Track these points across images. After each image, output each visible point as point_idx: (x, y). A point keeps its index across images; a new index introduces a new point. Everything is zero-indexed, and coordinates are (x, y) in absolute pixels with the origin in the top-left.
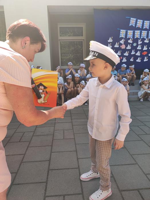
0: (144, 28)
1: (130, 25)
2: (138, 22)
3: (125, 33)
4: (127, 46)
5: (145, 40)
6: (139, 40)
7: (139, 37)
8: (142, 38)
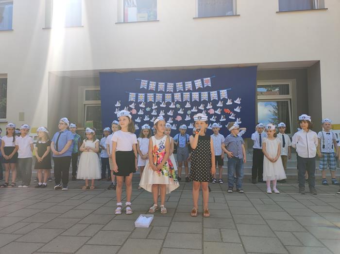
0: (159, 90)
1: (141, 87)
2: (150, 85)
3: (135, 96)
4: (138, 111)
5: (161, 104)
6: (154, 104)
7: (153, 101)
8: (156, 101)
